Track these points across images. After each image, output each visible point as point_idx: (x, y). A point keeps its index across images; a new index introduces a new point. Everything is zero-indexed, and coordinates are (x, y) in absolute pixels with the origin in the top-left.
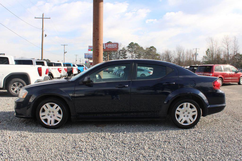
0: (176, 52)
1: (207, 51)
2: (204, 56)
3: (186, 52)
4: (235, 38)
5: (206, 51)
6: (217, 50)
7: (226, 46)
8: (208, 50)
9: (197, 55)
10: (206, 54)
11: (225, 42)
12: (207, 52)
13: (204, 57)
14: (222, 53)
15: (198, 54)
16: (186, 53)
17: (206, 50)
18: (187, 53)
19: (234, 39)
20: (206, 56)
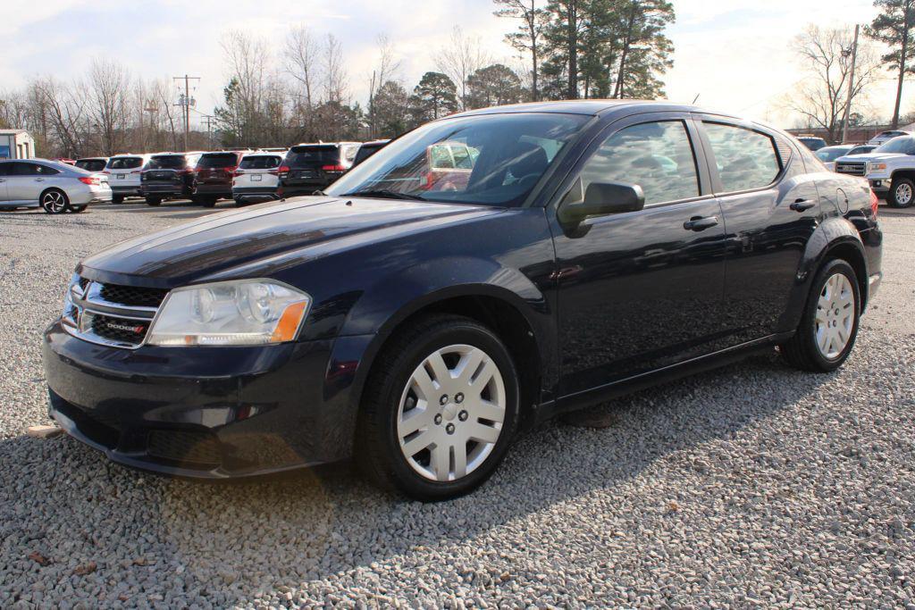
0: (92, 91)
1: (230, 87)
2: (219, 109)
3: (136, 92)
4: (331, 43)
5: (226, 90)
6: (265, 84)
7: (298, 69)
8: (234, 83)
9: (192, 104)
10: (228, 99)
11: (296, 52)
12: (230, 93)
13: (217, 112)
14: (288, 97)
15: (193, 101)
16: (134, 96)
17: (226, 83)
18: (140, 93)
19: (329, 43)
20: (227, 108)
